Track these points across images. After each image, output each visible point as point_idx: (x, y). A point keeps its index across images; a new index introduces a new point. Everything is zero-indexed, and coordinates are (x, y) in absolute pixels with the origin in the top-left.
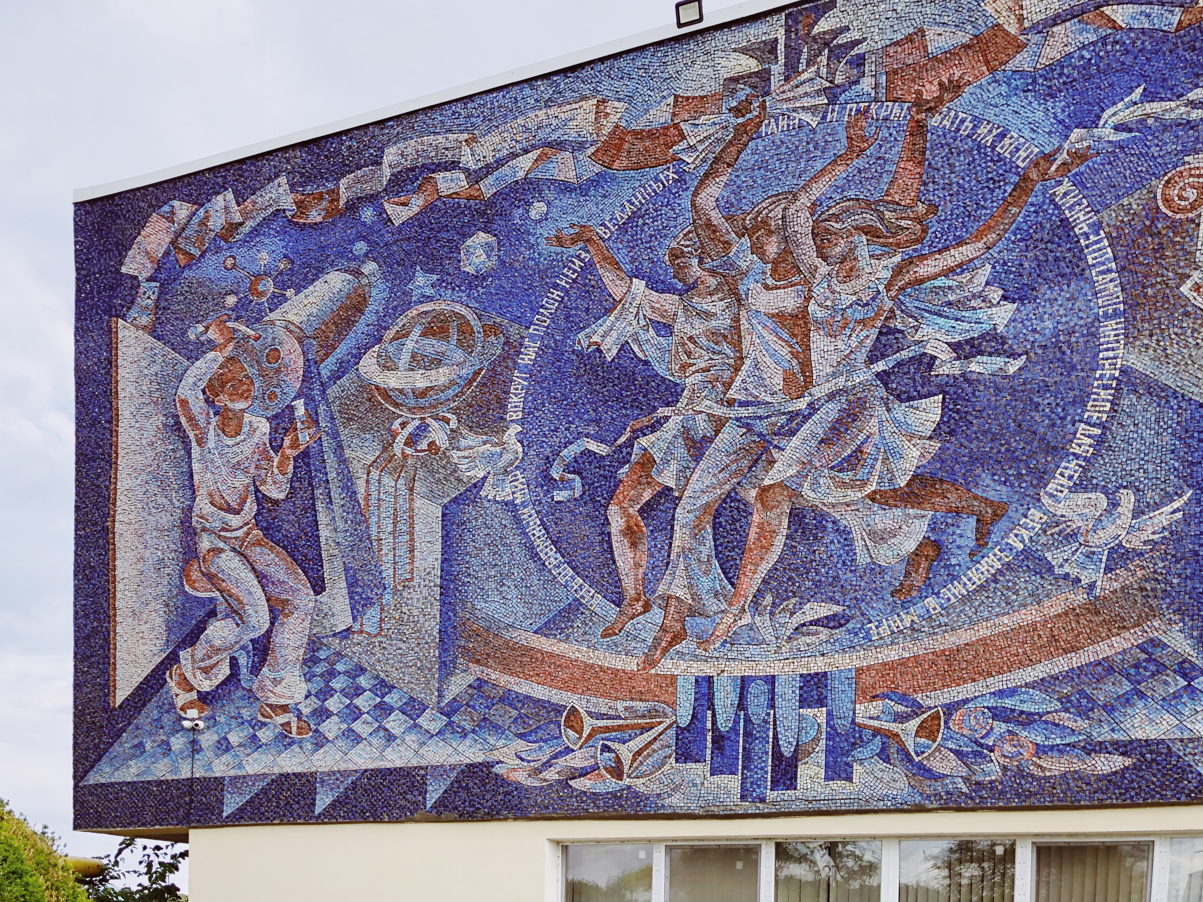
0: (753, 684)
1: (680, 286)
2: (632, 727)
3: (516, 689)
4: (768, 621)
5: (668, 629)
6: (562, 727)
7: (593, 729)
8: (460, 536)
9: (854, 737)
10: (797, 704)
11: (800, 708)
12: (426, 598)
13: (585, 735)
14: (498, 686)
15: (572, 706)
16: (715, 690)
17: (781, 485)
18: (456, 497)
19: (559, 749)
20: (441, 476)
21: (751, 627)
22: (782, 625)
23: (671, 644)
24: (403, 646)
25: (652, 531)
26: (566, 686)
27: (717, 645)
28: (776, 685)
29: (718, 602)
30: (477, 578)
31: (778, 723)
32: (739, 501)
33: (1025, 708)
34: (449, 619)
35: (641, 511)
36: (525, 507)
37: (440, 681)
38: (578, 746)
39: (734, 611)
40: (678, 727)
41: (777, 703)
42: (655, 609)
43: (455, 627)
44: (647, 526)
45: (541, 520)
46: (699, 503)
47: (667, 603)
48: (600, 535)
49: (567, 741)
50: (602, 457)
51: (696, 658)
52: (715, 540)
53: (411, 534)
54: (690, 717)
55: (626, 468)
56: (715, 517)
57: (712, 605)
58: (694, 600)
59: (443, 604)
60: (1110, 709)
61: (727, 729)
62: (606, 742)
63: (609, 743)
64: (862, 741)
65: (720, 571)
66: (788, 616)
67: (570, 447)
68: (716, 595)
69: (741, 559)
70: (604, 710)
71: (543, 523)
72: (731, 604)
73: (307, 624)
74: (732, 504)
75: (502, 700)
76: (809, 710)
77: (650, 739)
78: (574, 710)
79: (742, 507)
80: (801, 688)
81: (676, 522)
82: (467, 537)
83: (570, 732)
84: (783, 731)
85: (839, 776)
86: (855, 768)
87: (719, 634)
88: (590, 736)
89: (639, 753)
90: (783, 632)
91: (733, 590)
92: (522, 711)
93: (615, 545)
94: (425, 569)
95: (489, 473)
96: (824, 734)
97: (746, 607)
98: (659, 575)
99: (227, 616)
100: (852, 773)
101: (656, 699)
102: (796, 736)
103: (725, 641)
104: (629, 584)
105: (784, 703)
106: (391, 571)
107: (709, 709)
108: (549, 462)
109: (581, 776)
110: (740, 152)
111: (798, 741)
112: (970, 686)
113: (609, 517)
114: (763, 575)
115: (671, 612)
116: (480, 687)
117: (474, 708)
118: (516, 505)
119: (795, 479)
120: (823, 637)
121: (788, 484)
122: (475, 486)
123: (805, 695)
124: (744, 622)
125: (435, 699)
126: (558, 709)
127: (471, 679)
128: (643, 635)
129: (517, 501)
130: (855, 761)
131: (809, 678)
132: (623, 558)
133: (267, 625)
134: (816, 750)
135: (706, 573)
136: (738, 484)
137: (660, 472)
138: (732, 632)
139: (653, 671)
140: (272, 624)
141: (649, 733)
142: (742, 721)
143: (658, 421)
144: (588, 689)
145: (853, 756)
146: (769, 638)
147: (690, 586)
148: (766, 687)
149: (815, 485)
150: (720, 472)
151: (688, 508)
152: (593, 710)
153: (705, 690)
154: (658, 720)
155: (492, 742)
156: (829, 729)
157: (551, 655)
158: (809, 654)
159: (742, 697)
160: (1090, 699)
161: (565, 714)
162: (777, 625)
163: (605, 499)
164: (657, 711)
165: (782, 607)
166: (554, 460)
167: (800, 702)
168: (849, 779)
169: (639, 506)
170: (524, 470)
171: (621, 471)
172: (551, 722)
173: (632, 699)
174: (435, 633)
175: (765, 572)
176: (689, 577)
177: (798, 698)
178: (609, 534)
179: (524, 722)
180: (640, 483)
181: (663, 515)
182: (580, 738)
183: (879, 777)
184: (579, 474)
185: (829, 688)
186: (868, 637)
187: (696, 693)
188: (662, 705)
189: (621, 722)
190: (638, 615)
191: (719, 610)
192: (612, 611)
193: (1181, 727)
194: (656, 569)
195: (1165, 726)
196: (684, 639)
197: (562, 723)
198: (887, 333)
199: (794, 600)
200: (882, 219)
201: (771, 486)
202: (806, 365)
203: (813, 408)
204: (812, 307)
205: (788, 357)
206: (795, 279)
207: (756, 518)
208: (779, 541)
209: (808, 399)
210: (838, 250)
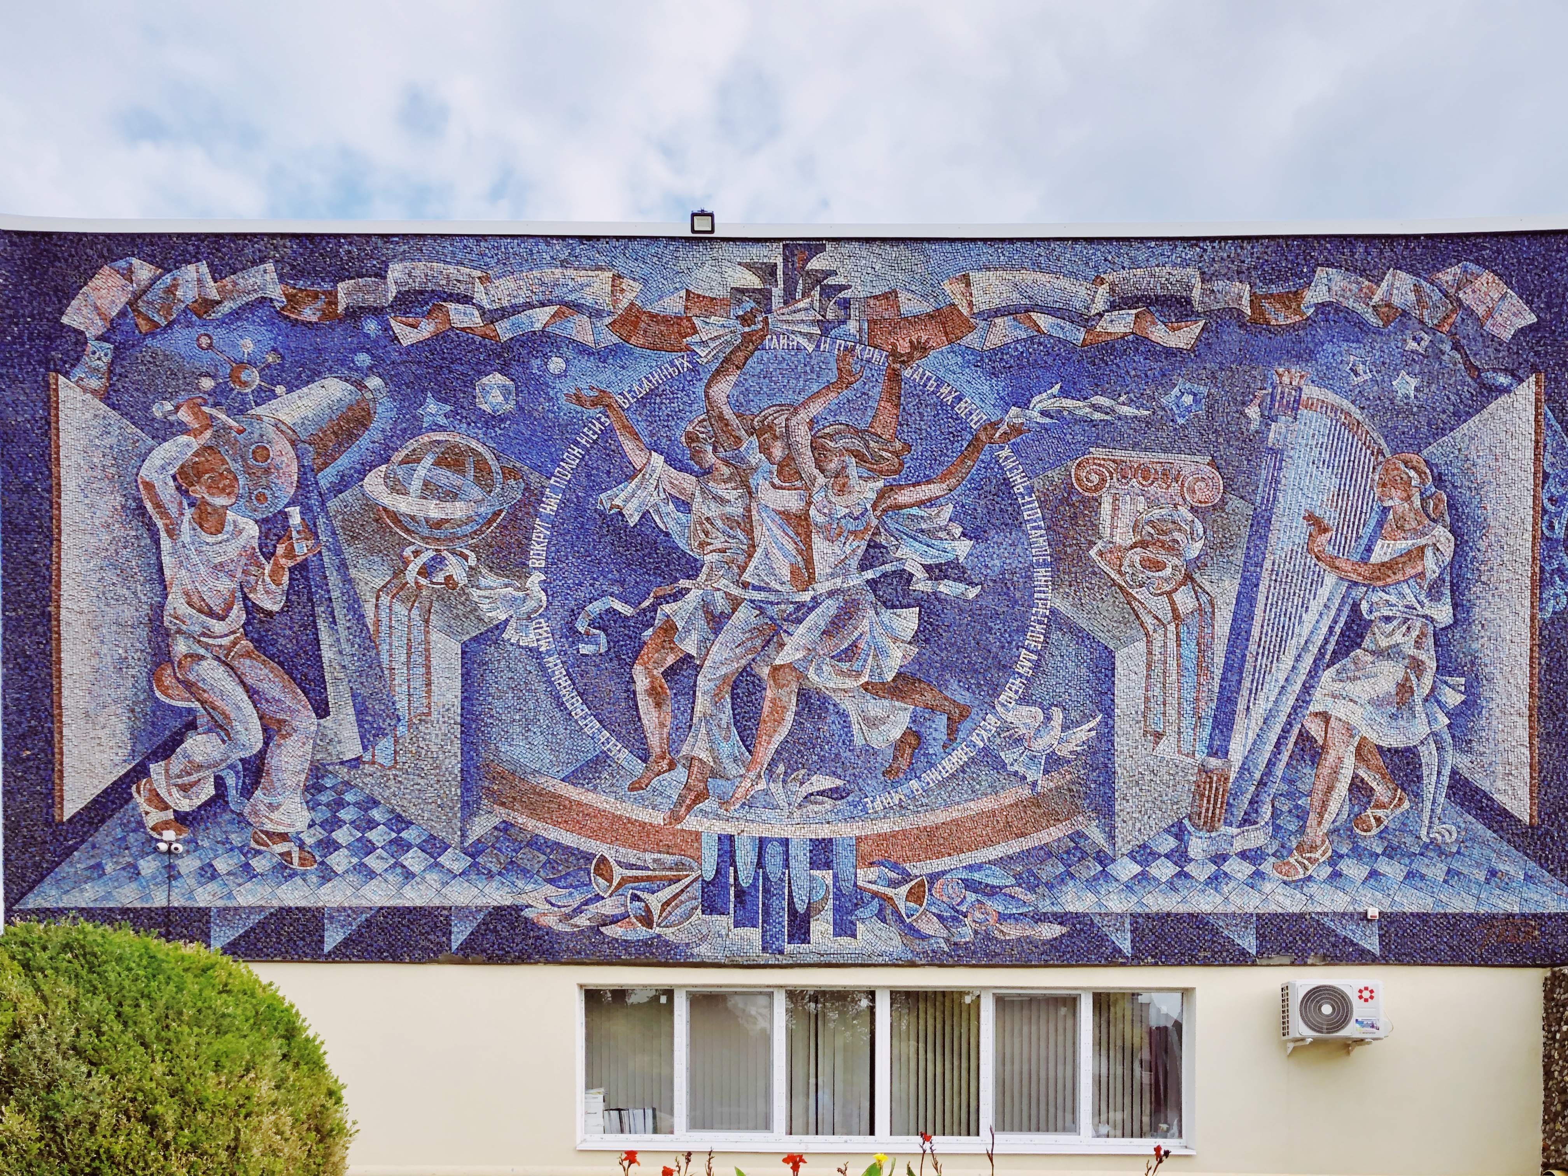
0: (770, 845)
1: (696, 468)
2: (661, 878)
3: (544, 834)
4: (782, 789)
5: (692, 788)
6: (592, 875)
7: (622, 879)
8: (482, 676)
9: (856, 898)
10: (808, 865)
11: (811, 869)
12: (447, 735)
13: (614, 884)
14: (525, 830)
15: (602, 855)
16: (736, 848)
17: (790, 666)
18: (477, 636)
19: (590, 896)
20: (461, 613)
21: (766, 792)
22: (793, 793)
23: (694, 802)
24: (421, 782)
26: (594, 835)
27: (737, 807)
28: (790, 847)
29: (737, 767)
30: (500, 720)
31: (792, 881)
32: (754, 676)
33: (989, 881)
34: (472, 759)
35: (665, 674)
36: (550, 656)
37: (463, 820)
38: (608, 894)
39: (751, 777)
40: (703, 880)
41: (791, 864)
43: (478, 768)
44: (671, 688)
45: (567, 670)
46: (719, 673)
47: (691, 764)
49: (596, 889)
50: (627, 617)
51: (718, 817)
52: (733, 709)
53: (428, 668)
54: (714, 872)
55: (650, 631)
56: (733, 688)
57: (733, 770)
58: (716, 763)
59: (464, 742)
60: (1050, 886)
61: (748, 885)
62: (634, 891)
63: (636, 892)
64: (863, 902)
65: (738, 738)
66: (798, 785)
67: (595, 603)
68: (735, 760)
69: (757, 729)
70: (633, 861)
71: (568, 674)
72: (748, 770)
73: (309, 747)
74: (748, 678)
75: (529, 844)
76: (818, 871)
77: (677, 891)
78: (602, 859)
79: (757, 681)
80: (811, 851)
81: (697, 689)
82: (490, 678)
83: (600, 880)
84: (797, 890)
85: (846, 932)
86: (858, 926)
87: (739, 796)
88: (620, 885)
89: (667, 903)
90: (794, 799)
91: (750, 757)
92: (551, 857)
93: (640, 703)
94: (444, 706)
95: (512, 617)
96: (831, 894)
97: (762, 774)
99: (210, 730)
100: (856, 930)
101: (683, 853)
102: (808, 895)
104: (655, 742)
105: (797, 863)
106: (406, 704)
107: (731, 865)
108: (574, 614)
109: (612, 923)
110: (747, 359)
111: (810, 899)
112: (947, 859)
113: (634, 676)
114: (776, 746)
115: (695, 772)
116: (506, 830)
117: (500, 850)
118: (541, 653)
119: (802, 663)
120: (828, 807)
121: (796, 666)
122: (497, 627)
123: (814, 858)
124: (759, 787)
125: (458, 839)
126: (588, 857)
127: (496, 821)
128: (669, 791)
129: (542, 649)
130: (858, 920)
131: (817, 843)
132: (648, 716)
133: (260, 745)
134: (826, 908)
135: (727, 739)
136: (753, 660)
137: (682, 640)
138: (750, 796)
140: (266, 744)
141: (677, 885)
142: (761, 878)
143: (680, 592)
144: (617, 839)
145: (856, 915)
146: (782, 804)
147: (712, 750)
148: (781, 849)
149: (819, 671)
150: (737, 647)
151: (709, 676)
152: (622, 860)
153: (727, 848)
154: (684, 873)
155: (520, 885)
156: (835, 890)
157: (579, 804)
158: (817, 821)
159: (760, 856)
160: (1036, 878)
161: (594, 862)
162: (789, 793)
164: (684, 864)
165: (793, 776)
166: (579, 614)
167: (811, 863)
168: (854, 935)
169: (663, 669)
172: (580, 869)
173: (660, 852)
174: (456, 772)
175: (778, 743)
176: (710, 741)
177: (808, 860)
178: (635, 692)
179: (553, 868)
180: (663, 648)
181: (686, 680)
182: (610, 886)
183: (878, 935)
184: (604, 630)
185: (835, 853)
186: (865, 810)
187: (719, 850)
188: (689, 859)
189: (650, 873)
190: (664, 772)
191: (738, 774)
192: (639, 767)
193: (1100, 904)
195: (1088, 903)
196: (707, 799)
197: (592, 871)
198: (874, 547)
199: (803, 772)
200: (868, 447)
201: (782, 666)
202: (809, 562)
203: (816, 602)
204: (813, 512)
205: (794, 553)
206: (798, 484)
207: (769, 693)
208: (790, 717)
209: (812, 593)
210: (833, 465)
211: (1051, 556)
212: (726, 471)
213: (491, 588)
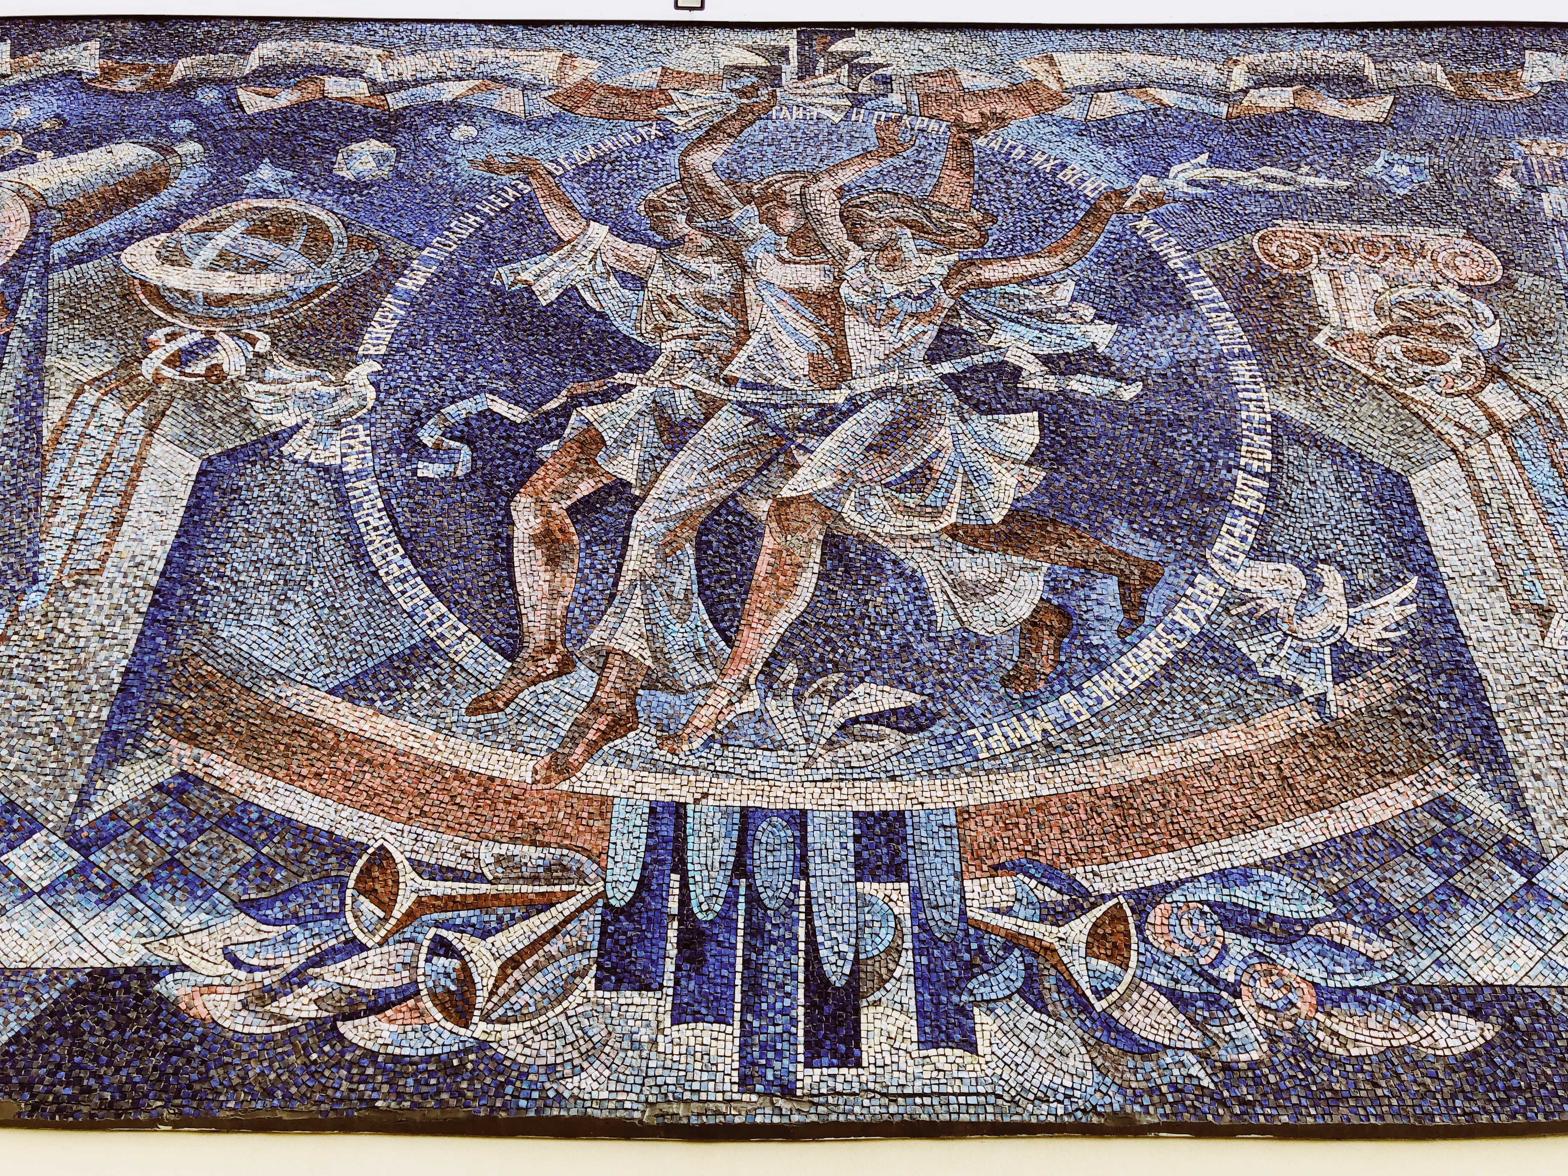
0: (764, 825)
1: (658, 239)
2: (508, 901)
3: (263, 801)
4: (791, 709)
5: (602, 709)
6: (349, 892)
7: (419, 902)
8: (224, 509)
9: (968, 950)
10: (852, 871)
11: (858, 880)
12: (118, 607)
13: (398, 913)
14: (223, 791)
15: (382, 847)
16: (689, 831)
17: (810, 500)
18: (234, 449)
19: (333, 942)
20: (216, 416)
21: (759, 716)
22: (817, 718)
23: (606, 736)
24: (32, 692)
25: (588, 543)
27: (696, 745)
28: (810, 829)
29: (699, 668)
30: (235, 583)
31: (815, 908)
32: (741, 514)
34: (155, 650)
35: (571, 511)
36: (359, 479)
37: (93, 772)
38: (377, 939)
39: (729, 686)
40: (607, 906)
41: (811, 866)
42: (582, 670)
43: (162, 667)
44: (580, 534)
45: (387, 502)
46: (674, 509)
47: (605, 663)
48: (492, 538)
49: (353, 925)
50: (513, 423)
51: (653, 766)
52: (699, 568)
53: (126, 496)
54: (634, 886)
55: (554, 445)
56: (700, 534)
57: (691, 673)
58: (656, 659)
59: (150, 620)
60: (1418, 919)
61: (711, 916)
62: (443, 933)
63: (450, 935)
64: (986, 960)
65: (706, 617)
66: (826, 703)
67: (461, 404)
68: (698, 654)
69: (743, 602)
70: (449, 861)
71: (388, 507)
72: (723, 675)
74: (730, 518)
75: (224, 822)
76: (875, 885)
77: (543, 930)
78: (382, 856)
79: (747, 523)
80: (857, 839)
81: (632, 533)
82: (237, 511)
83: (366, 905)
84: (826, 929)
85: (949, 1038)
86: (977, 1019)
87: (701, 725)
88: (410, 915)
89: (514, 962)
90: (818, 731)
91: (729, 650)
92: (265, 850)
93: (517, 557)
94: (134, 557)
95: (306, 421)
96: (908, 938)
97: (752, 681)
98: (594, 613)
100: (973, 1031)
101: (567, 842)
102: (853, 941)
103: (712, 738)
104: (536, 623)
105: (825, 866)
106: (60, 554)
107: (674, 871)
108: (419, 419)
109: (371, 1011)
110: (744, 128)
111: (857, 953)
112: (1166, 857)
113: (514, 513)
114: (781, 631)
115: (612, 678)
116: (180, 792)
117: (153, 834)
118: (344, 474)
119: (830, 494)
120: (894, 747)
121: (820, 500)
122: (275, 436)
123: (865, 855)
124: (746, 706)
125: (65, 810)
127: (165, 772)
128: (553, 714)
129: (350, 469)
130: (976, 1003)
131: (870, 821)
132: (530, 580)
134: (897, 974)
135: (682, 618)
136: (740, 490)
137: (611, 458)
138: (724, 723)
139: (564, 786)
141: (543, 917)
142: (742, 899)
144: (423, 813)
145: (971, 993)
146: (793, 739)
147: (651, 637)
148: (789, 833)
149: (863, 506)
150: (710, 470)
151: (655, 513)
152: (426, 859)
153: (667, 831)
154: (565, 888)
155: (173, 915)
156: (916, 929)
157: (357, 738)
158: (868, 775)
159: (743, 848)
160: (1380, 900)
161: (360, 863)
162: (808, 718)
163: (510, 484)
164: (565, 868)
165: (815, 686)
166: (429, 417)
167: (857, 867)
168: (971, 1046)
169: (569, 502)
170: (372, 425)
171: (545, 448)
172: (326, 878)
173: (514, 840)
174: (114, 674)
175: (785, 625)
176: (649, 621)
177: (852, 859)
178: (510, 539)
179: (264, 876)
180: (574, 469)
181: (611, 519)
182: (386, 920)
183: (1031, 1042)
184: (469, 443)
185: (910, 843)
186: (971, 752)
187: (649, 836)
188: (578, 856)
189: (484, 888)
190: (548, 678)
191: (702, 682)
193: (1551, 964)
194: (590, 603)
195: (1522, 960)
196: (632, 729)
197: (351, 884)
198: (949, 333)
199: (835, 677)
200: (929, 218)
201: (791, 500)
202: (841, 352)
203: (855, 405)
204: (844, 290)
205: (816, 339)
206: (822, 257)
207: (769, 542)
208: (808, 581)
209: (846, 392)
210: (875, 237)
211: (1252, 345)
212: (706, 242)
213: (283, 382)
